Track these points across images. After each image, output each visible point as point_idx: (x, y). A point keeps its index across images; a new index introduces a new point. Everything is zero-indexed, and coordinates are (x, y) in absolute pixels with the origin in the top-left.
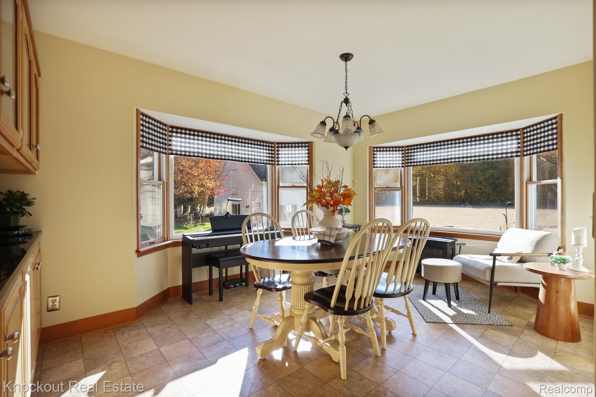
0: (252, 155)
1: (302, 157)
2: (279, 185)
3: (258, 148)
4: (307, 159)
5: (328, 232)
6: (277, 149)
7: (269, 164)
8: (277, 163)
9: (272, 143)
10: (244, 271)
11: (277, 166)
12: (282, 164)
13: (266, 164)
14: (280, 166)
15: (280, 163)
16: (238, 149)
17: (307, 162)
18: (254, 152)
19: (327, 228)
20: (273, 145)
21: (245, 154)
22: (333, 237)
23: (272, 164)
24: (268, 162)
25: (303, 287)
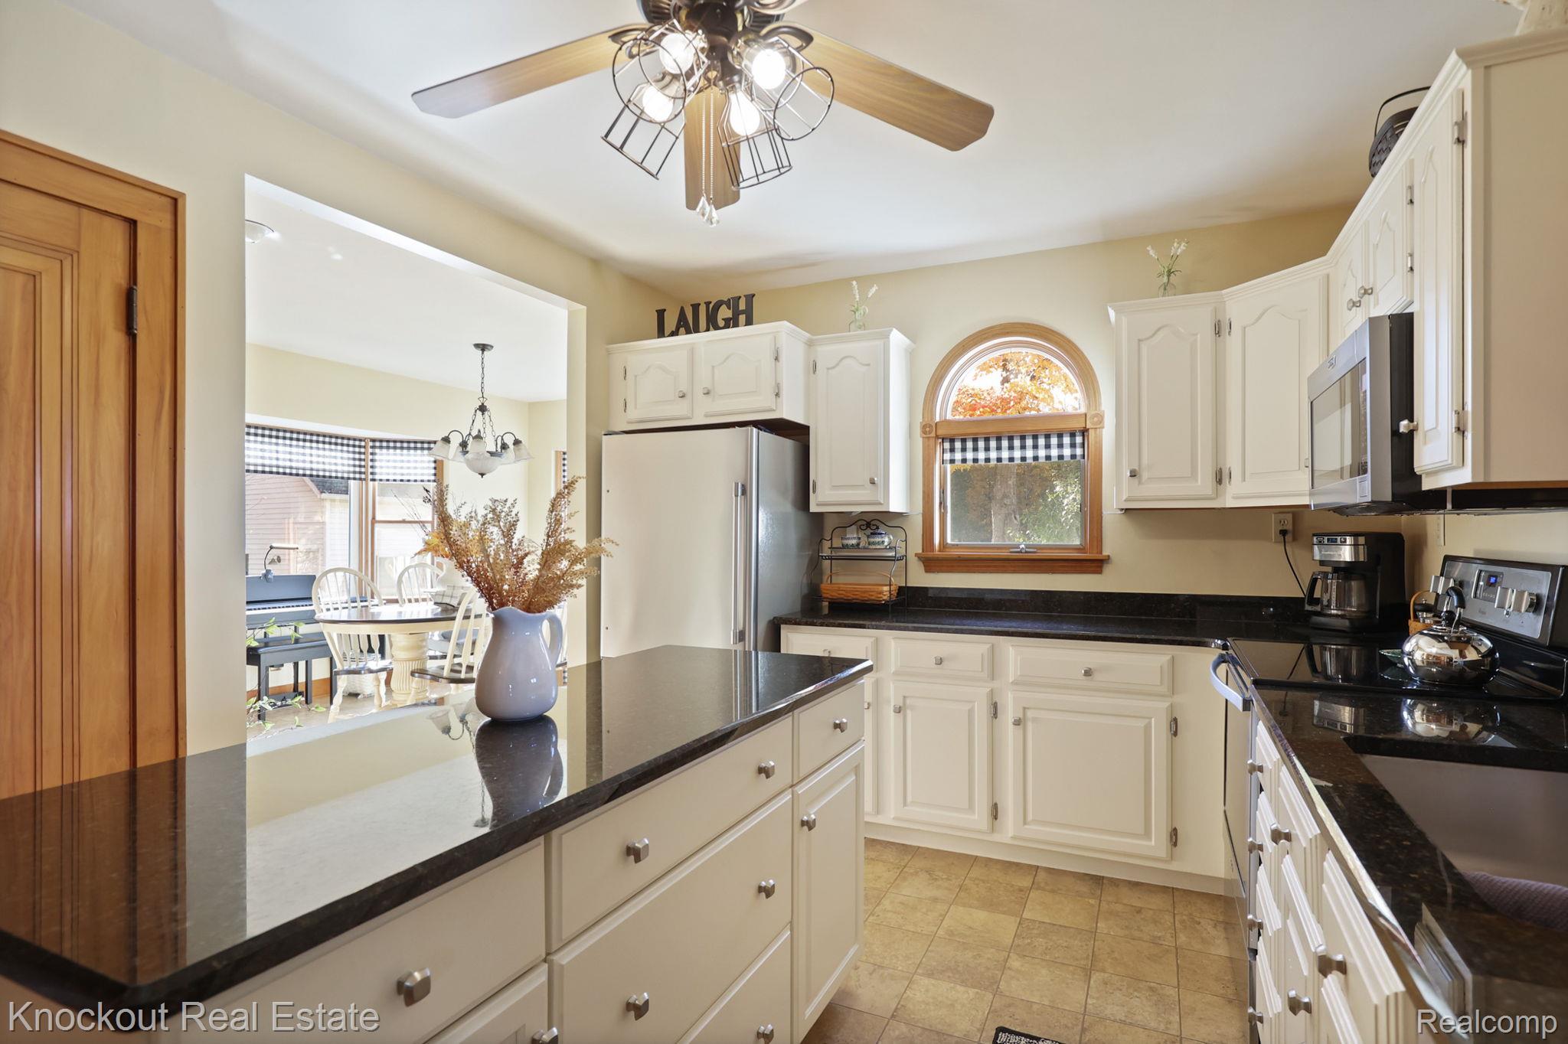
0: (318, 463)
1: (423, 468)
2: (374, 518)
3: (331, 450)
4: (433, 471)
5: (449, 592)
6: (370, 450)
7: (355, 479)
8: (370, 477)
9: (360, 440)
10: (302, 679)
11: (371, 483)
12: (381, 480)
13: (349, 478)
14: (376, 483)
15: (377, 477)
16: (290, 453)
17: (433, 478)
18: (324, 456)
19: (448, 586)
20: (363, 444)
21: (304, 461)
22: (457, 597)
23: (360, 479)
24: (352, 476)
25: (411, 663)
